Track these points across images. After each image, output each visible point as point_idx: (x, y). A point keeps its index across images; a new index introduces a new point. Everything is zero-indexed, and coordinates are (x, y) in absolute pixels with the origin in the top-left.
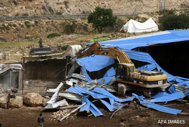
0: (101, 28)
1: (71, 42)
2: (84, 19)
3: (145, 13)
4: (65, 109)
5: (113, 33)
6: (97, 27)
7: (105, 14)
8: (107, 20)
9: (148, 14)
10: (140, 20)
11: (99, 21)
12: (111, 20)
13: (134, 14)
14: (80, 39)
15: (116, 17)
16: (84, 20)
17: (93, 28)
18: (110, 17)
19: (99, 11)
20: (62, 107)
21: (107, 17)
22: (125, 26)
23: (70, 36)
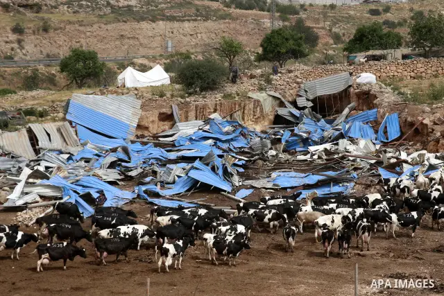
0: (81, 81)
1: (36, 102)
2: (49, 66)
3: (144, 57)
4: (35, 207)
5: (102, 88)
6: (75, 78)
7: (86, 59)
8: (90, 68)
9: (147, 58)
10: (137, 68)
11: (78, 69)
12: (97, 68)
13: (127, 58)
14: (50, 97)
15: (103, 64)
16: (50, 68)
17: (68, 80)
18: (95, 63)
19: (77, 54)
20: (31, 203)
21: (90, 64)
22: (120, 77)
23: (34, 93)
